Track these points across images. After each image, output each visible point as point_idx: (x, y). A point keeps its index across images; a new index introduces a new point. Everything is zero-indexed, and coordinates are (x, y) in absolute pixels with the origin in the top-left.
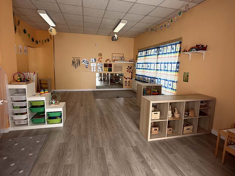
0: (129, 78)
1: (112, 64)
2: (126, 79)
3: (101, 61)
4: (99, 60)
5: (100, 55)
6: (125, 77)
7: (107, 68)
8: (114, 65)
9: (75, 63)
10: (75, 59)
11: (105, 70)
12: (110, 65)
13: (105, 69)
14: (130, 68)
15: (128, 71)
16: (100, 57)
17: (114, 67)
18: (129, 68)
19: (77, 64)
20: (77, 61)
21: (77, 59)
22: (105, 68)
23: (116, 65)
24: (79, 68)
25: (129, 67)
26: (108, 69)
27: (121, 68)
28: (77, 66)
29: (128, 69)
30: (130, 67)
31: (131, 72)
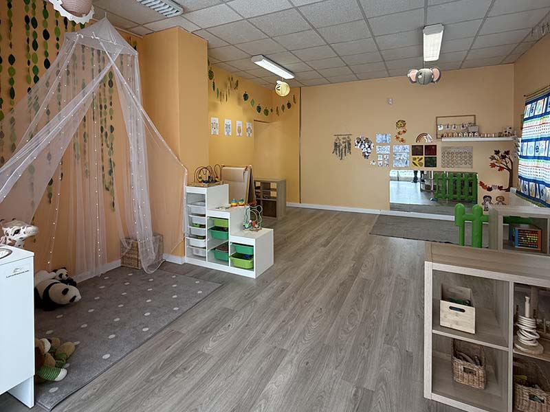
0: (500, 188)
1: (435, 146)
2: (490, 189)
3: (402, 141)
4: (397, 138)
5: (402, 123)
6: (482, 184)
7: (420, 157)
8: (444, 148)
9: (341, 147)
10: (341, 137)
11: (416, 162)
12: (431, 150)
13: (415, 159)
14: (503, 157)
15: (493, 165)
16: (401, 130)
17: (443, 153)
18: (496, 157)
19: (344, 150)
20: (344, 142)
21: (344, 139)
22: (416, 157)
23: (450, 148)
24: (348, 158)
25: (497, 152)
26: (423, 161)
27: (467, 155)
28: (344, 154)
29: (493, 158)
30: (502, 153)
31: (508, 169)
